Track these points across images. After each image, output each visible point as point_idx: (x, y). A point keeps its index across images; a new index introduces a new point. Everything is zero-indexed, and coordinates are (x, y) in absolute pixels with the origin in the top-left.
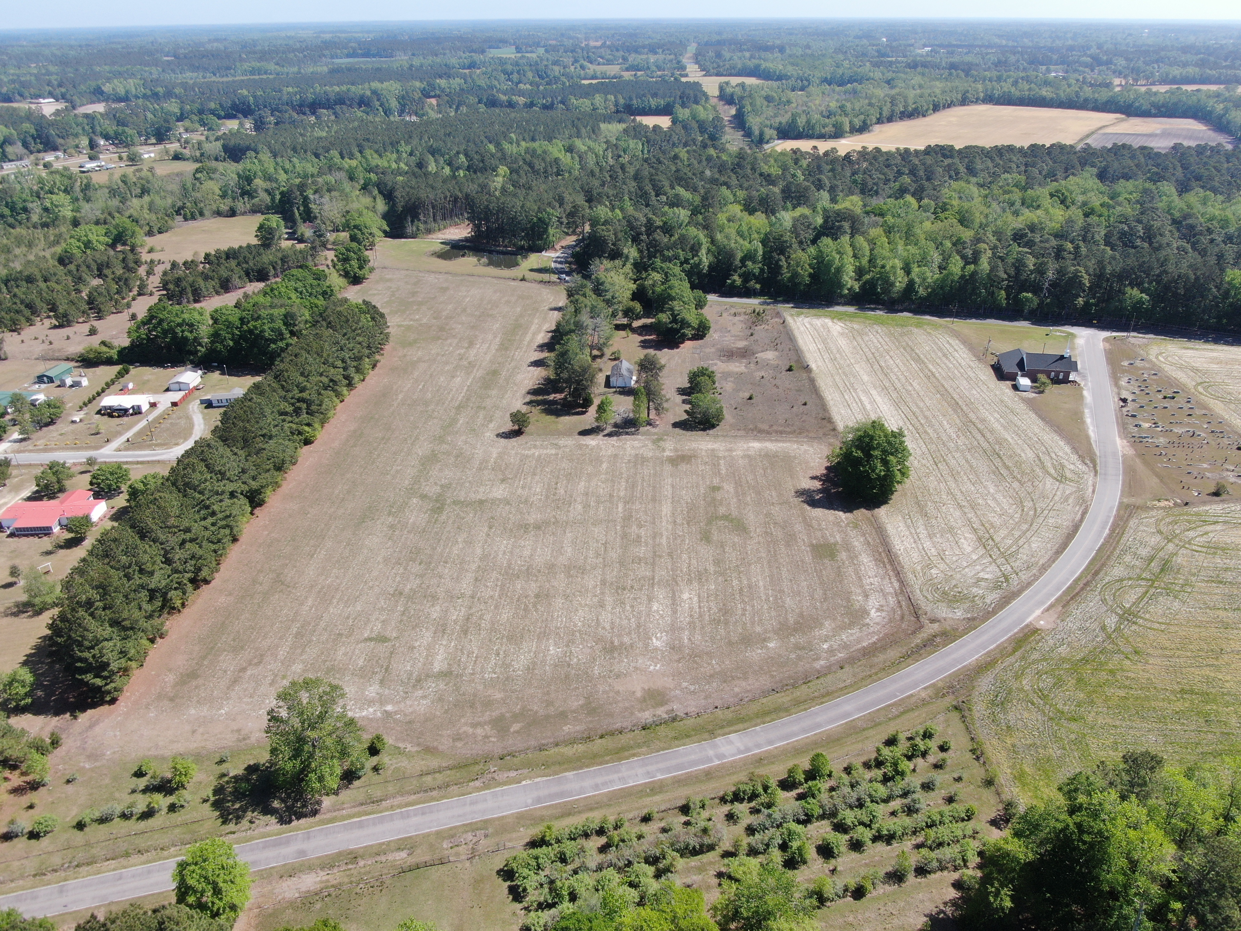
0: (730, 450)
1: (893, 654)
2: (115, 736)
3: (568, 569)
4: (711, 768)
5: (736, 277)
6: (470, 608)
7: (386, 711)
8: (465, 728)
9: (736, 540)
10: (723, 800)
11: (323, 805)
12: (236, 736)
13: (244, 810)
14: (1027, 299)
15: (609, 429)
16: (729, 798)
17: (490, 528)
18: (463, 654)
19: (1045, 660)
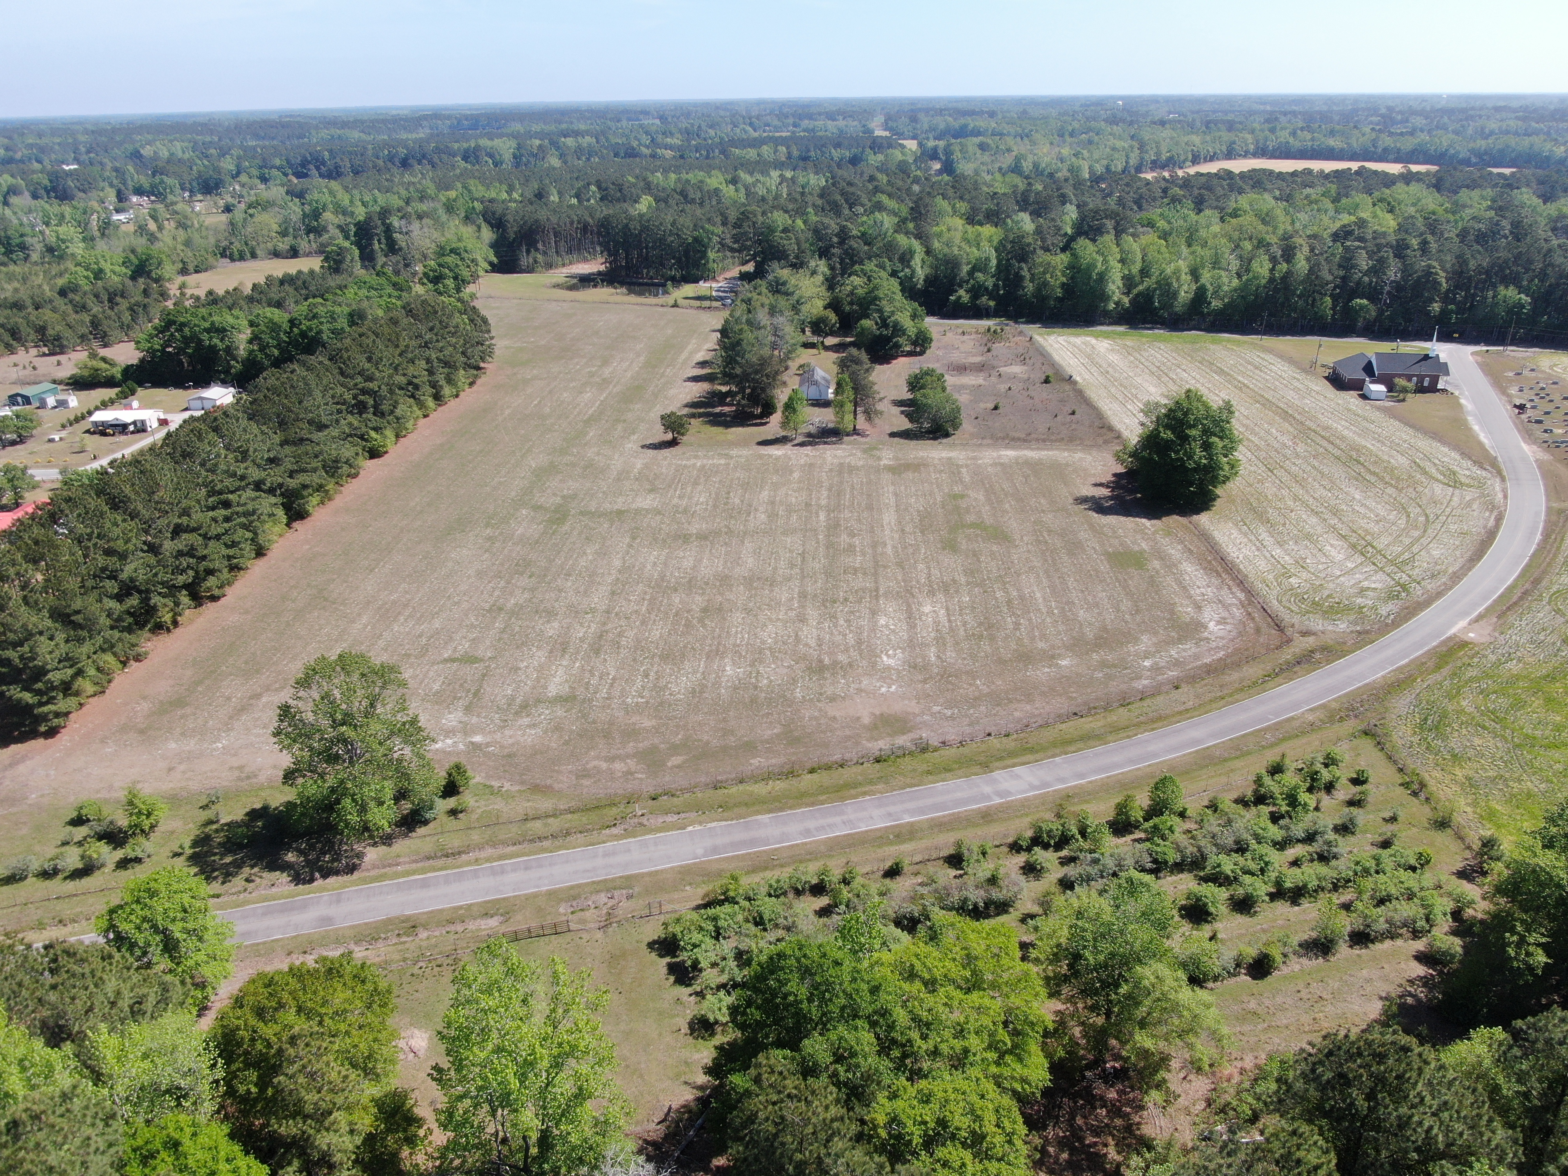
0: (975, 458)
1: (1253, 671)
2: (47, 775)
3: (749, 581)
4: (989, 807)
5: (962, 292)
6: (604, 624)
7: (472, 743)
8: (596, 763)
9: (995, 548)
10: (1015, 847)
11: (366, 859)
12: (237, 773)
13: (238, 865)
14: (1362, 307)
15: (800, 439)
16: (1024, 844)
17: (634, 538)
18: (593, 675)
19: (1487, 676)
